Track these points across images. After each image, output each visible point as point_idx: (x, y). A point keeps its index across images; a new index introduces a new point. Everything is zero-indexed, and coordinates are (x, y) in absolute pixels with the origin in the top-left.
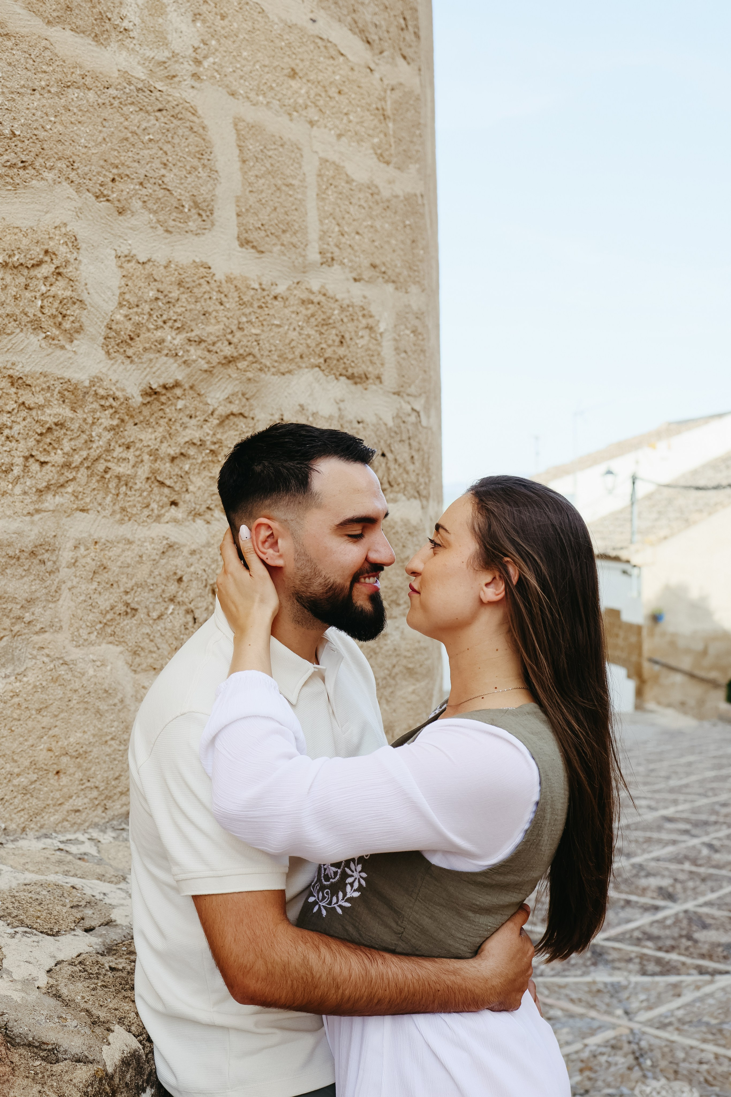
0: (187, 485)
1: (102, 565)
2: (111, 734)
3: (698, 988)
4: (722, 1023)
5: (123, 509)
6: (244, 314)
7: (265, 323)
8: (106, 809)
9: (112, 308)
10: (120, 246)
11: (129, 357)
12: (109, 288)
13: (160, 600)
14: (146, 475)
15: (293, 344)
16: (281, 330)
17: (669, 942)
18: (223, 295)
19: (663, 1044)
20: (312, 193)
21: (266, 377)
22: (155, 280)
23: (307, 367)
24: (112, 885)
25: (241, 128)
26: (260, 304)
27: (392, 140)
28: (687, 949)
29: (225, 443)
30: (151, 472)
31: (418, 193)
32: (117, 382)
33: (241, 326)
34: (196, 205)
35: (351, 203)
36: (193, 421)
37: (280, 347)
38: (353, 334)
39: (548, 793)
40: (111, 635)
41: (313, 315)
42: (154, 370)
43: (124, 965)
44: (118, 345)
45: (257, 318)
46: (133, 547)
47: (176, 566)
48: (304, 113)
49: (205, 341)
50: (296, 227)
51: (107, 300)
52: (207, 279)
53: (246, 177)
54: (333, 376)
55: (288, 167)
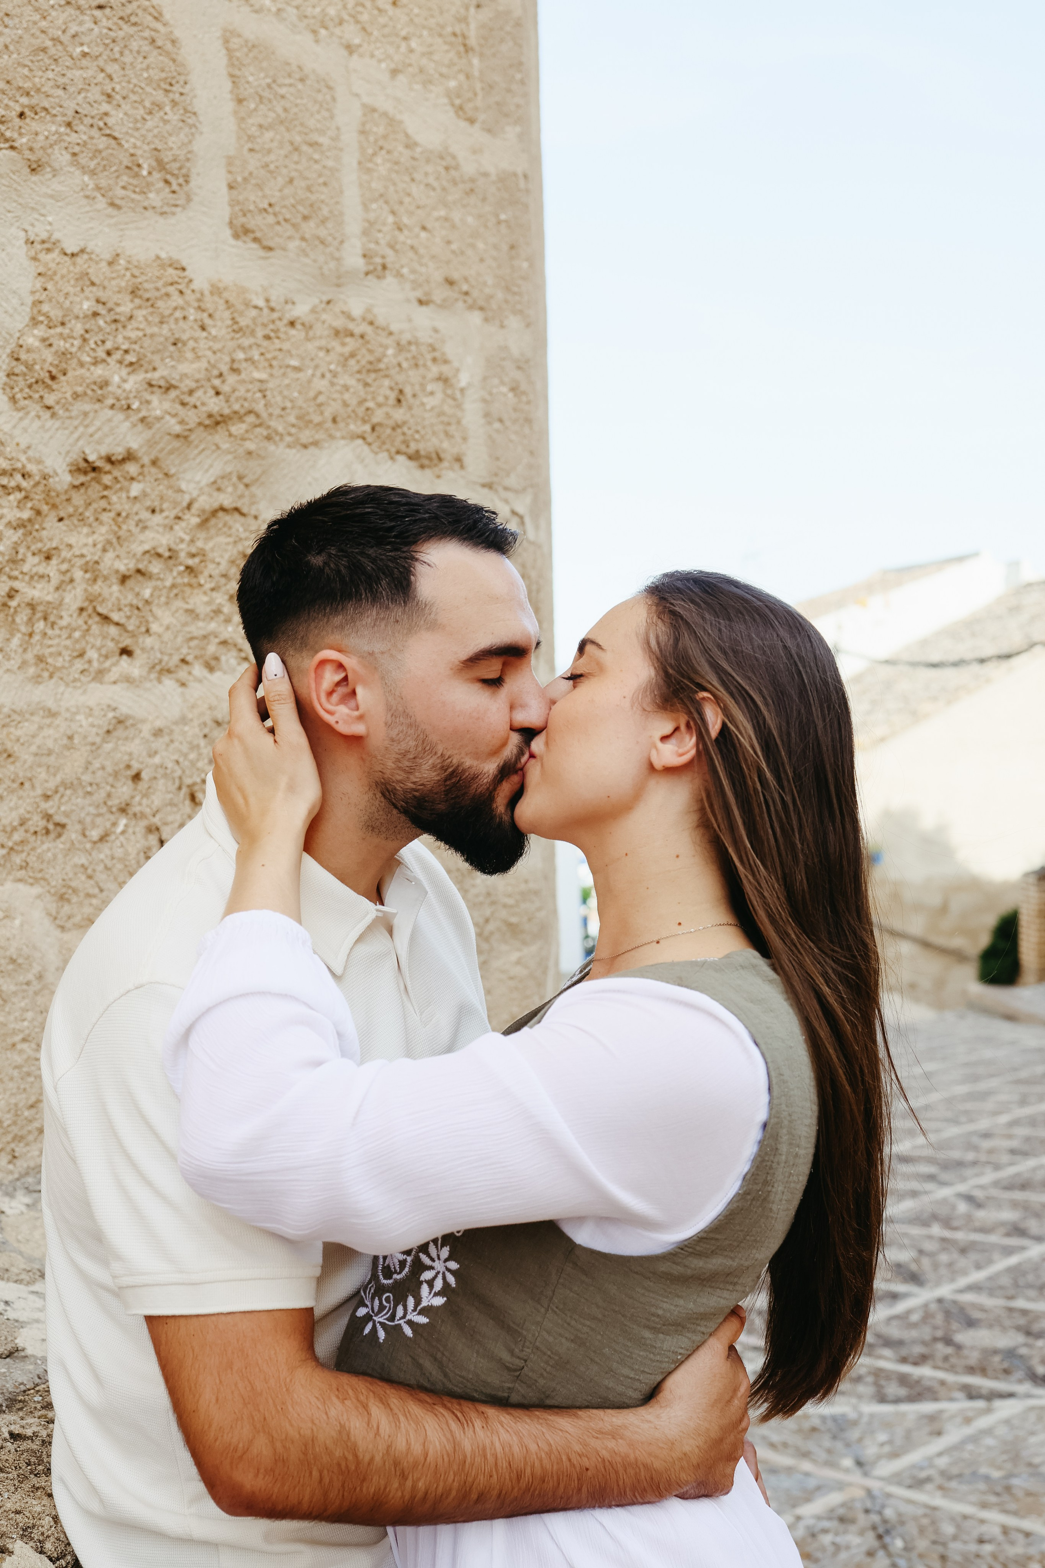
0: (147, 622)
1: (5, 751)
2: (22, 1031)
3: (968, 1421)
4: (1010, 1475)
5: (40, 659)
6: (240, 347)
7: (274, 363)
8: (15, 1157)
9: (20, 326)
10: (33, 225)
11: (49, 408)
12: (14, 292)
13: (104, 810)
14: (79, 604)
15: (321, 399)
16: (301, 375)
17: (918, 1350)
18: (205, 315)
19: (920, 1511)
20: (350, 159)
21: (278, 451)
22: (93, 284)
23: (343, 438)
24: (22, 1287)
25: (235, 47)
26: (267, 332)
27: (478, 86)
28: (946, 1358)
29: (210, 555)
30: (87, 599)
31: (519, 171)
32: (29, 447)
33: (235, 366)
34: (161, 165)
35: (413, 180)
36: (158, 519)
37: (300, 402)
38: (417, 387)
39: (784, 1107)
40: (21, 868)
41: (352, 355)
42: (91, 430)
43: (35, 1429)
44: (30, 386)
45: (262, 354)
46: (57, 722)
47: (130, 754)
48: (337, 31)
49: (175, 387)
50: (325, 211)
51: (11, 311)
52: (180, 287)
53: (243, 126)
54: (385, 454)
55: (312, 115)
